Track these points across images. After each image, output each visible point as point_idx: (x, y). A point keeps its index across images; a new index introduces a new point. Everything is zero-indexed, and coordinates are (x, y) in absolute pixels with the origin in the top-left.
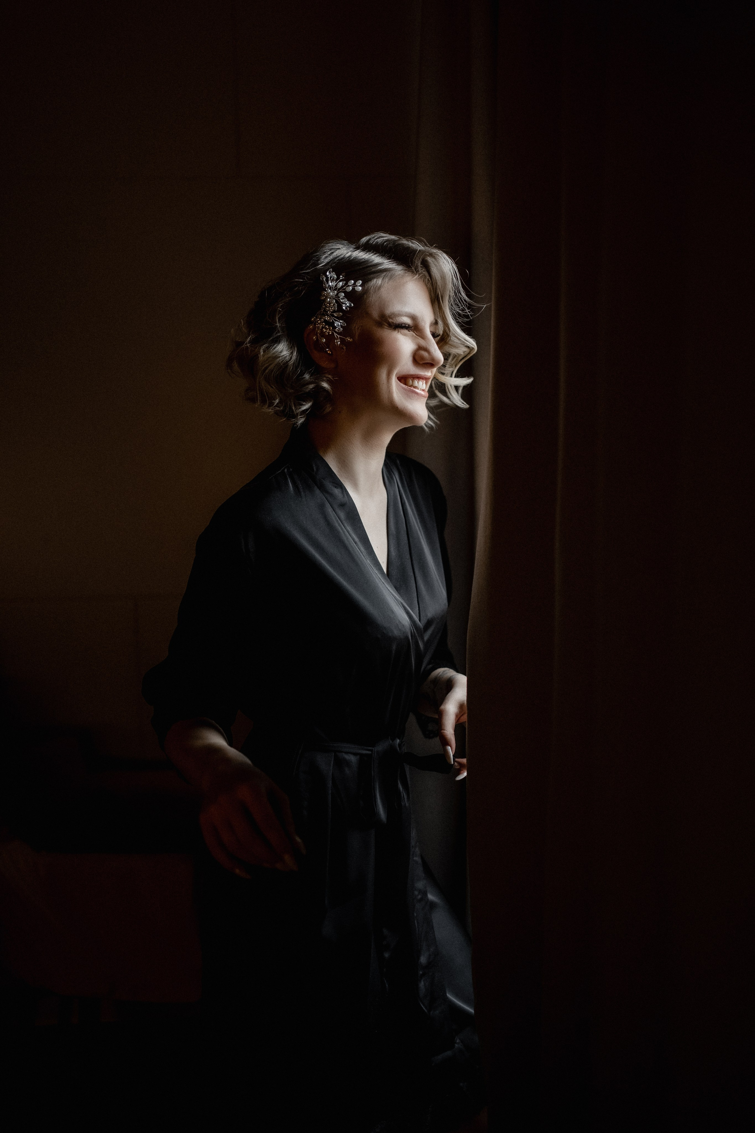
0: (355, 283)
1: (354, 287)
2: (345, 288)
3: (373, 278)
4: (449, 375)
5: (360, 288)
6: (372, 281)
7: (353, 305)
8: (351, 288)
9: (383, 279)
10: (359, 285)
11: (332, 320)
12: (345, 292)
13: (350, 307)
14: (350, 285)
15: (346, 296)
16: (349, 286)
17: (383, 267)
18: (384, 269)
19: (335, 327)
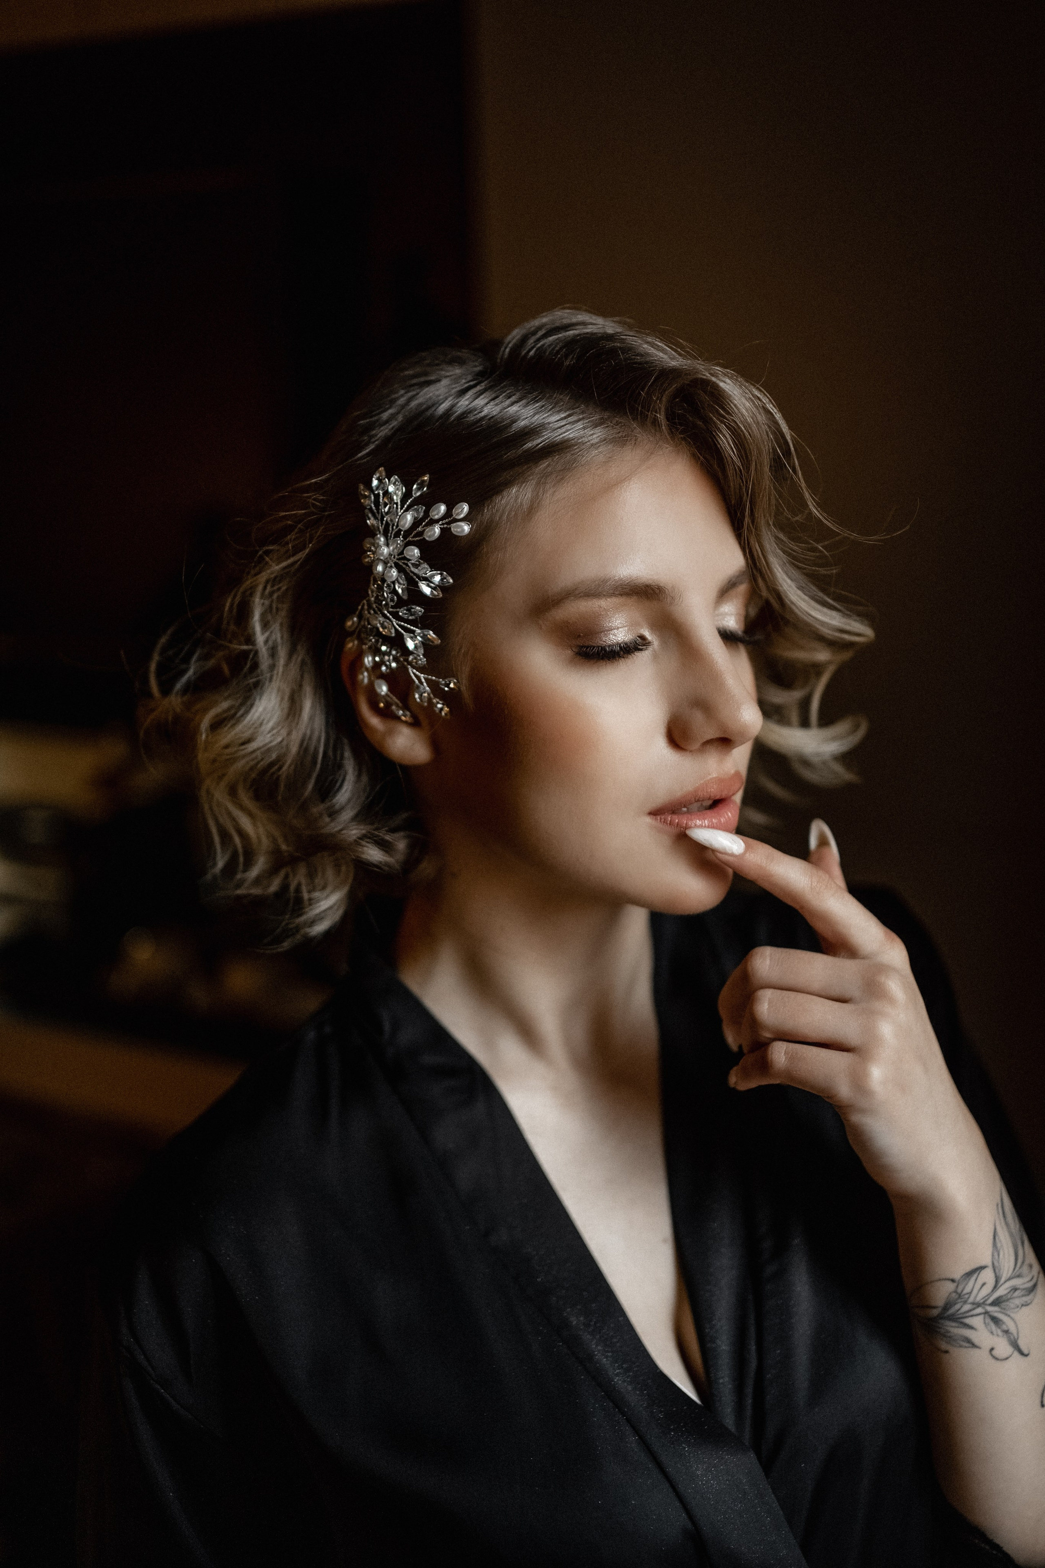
0: (448, 514)
1: (449, 523)
2: (420, 529)
3: (508, 484)
4: (795, 717)
5: (466, 528)
6: (505, 493)
7: (451, 581)
8: (437, 530)
9: (538, 483)
10: (462, 516)
11: (396, 630)
12: (423, 545)
13: (441, 587)
14: (436, 517)
15: (424, 557)
16: (433, 522)
17: (539, 441)
18: (543, 448)
19: (406, 652)
